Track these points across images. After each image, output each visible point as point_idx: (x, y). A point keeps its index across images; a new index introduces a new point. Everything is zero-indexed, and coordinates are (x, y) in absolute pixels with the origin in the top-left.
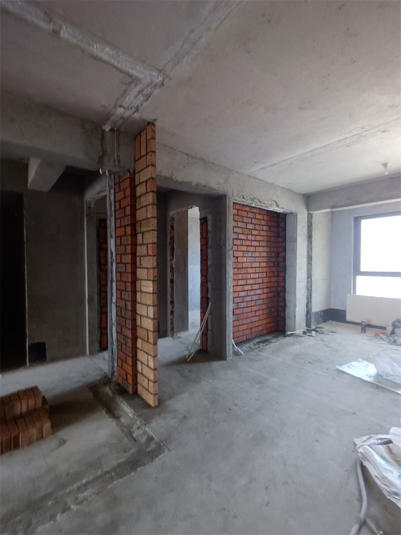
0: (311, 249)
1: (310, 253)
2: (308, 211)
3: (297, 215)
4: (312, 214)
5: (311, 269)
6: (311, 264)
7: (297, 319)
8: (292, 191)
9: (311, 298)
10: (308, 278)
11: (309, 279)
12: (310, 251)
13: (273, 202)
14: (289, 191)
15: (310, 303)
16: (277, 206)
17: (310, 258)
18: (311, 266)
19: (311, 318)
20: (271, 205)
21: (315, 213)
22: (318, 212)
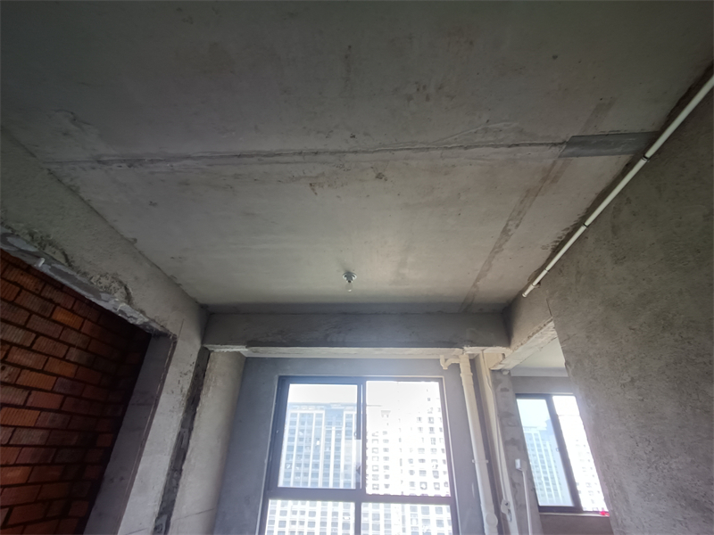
0: (191, 430)
1: (184, 442)
2: (203, 342)
3: (175, 343)
4: (210, 352)
5: (177, 486)
6: (181, 470)
8: (179, 285)
10: (160, 514)
11: (165, 518)
12: (186, 435)
13: (115, 285)
14: (172, 283)
16: (128, 299)
17: (180, 454)
18: (178, 479)
20: (108, 290)
21: (217, 350)
22: (222, 350)
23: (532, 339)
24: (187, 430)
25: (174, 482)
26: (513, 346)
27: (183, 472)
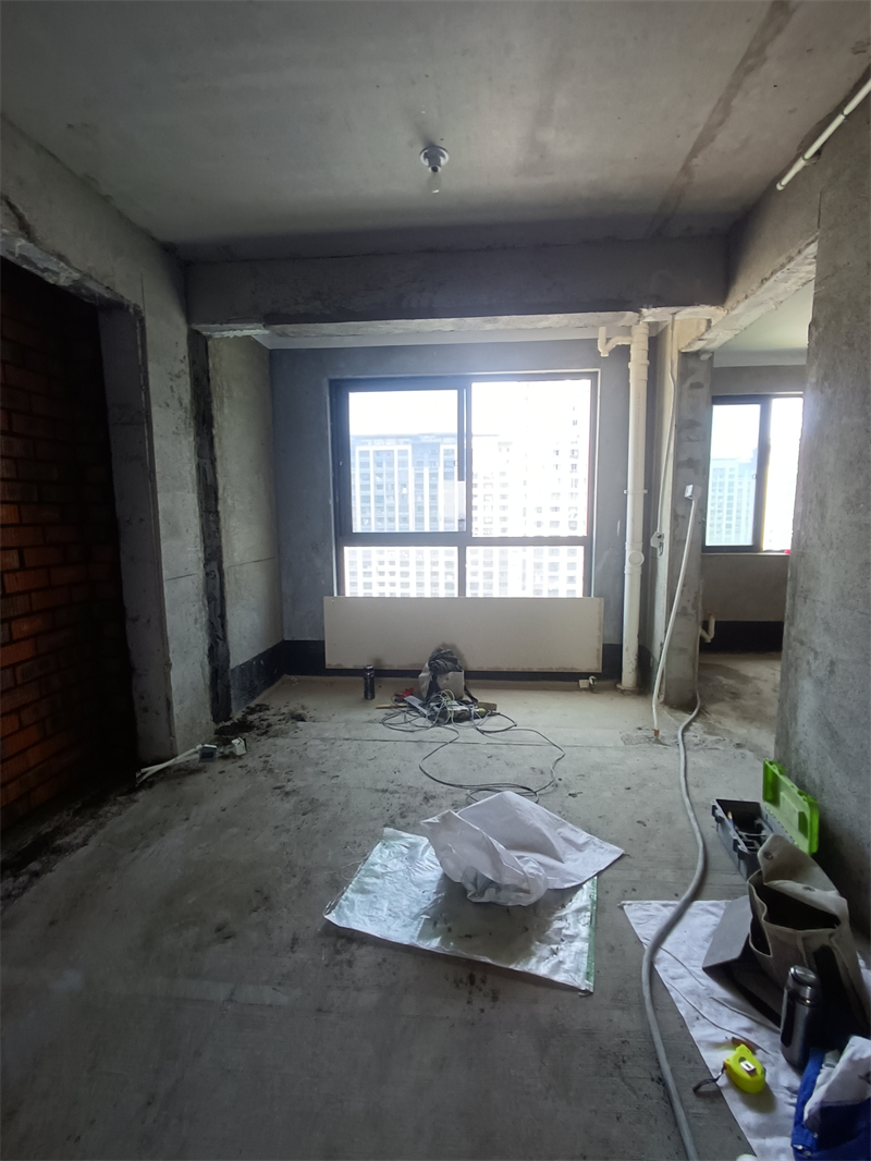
0: (213, 461)
2: (188, 319)
3: (142, 320)
5: (218, 530)
6: (217, 512)
7: (176, 709)
9: (223, 626)
10: (207, 561)
11: (214, 565)
12: (208, 467)
15: (221, 643)
16: (24, 228)
18: (217, 521)
19: (228, 687)
21: (217, 335)
22: (226, 334)
23: (767, 284)
24: (208, 462)
25: (213, 527)
26: (729, 303)
27: (221, 515)
